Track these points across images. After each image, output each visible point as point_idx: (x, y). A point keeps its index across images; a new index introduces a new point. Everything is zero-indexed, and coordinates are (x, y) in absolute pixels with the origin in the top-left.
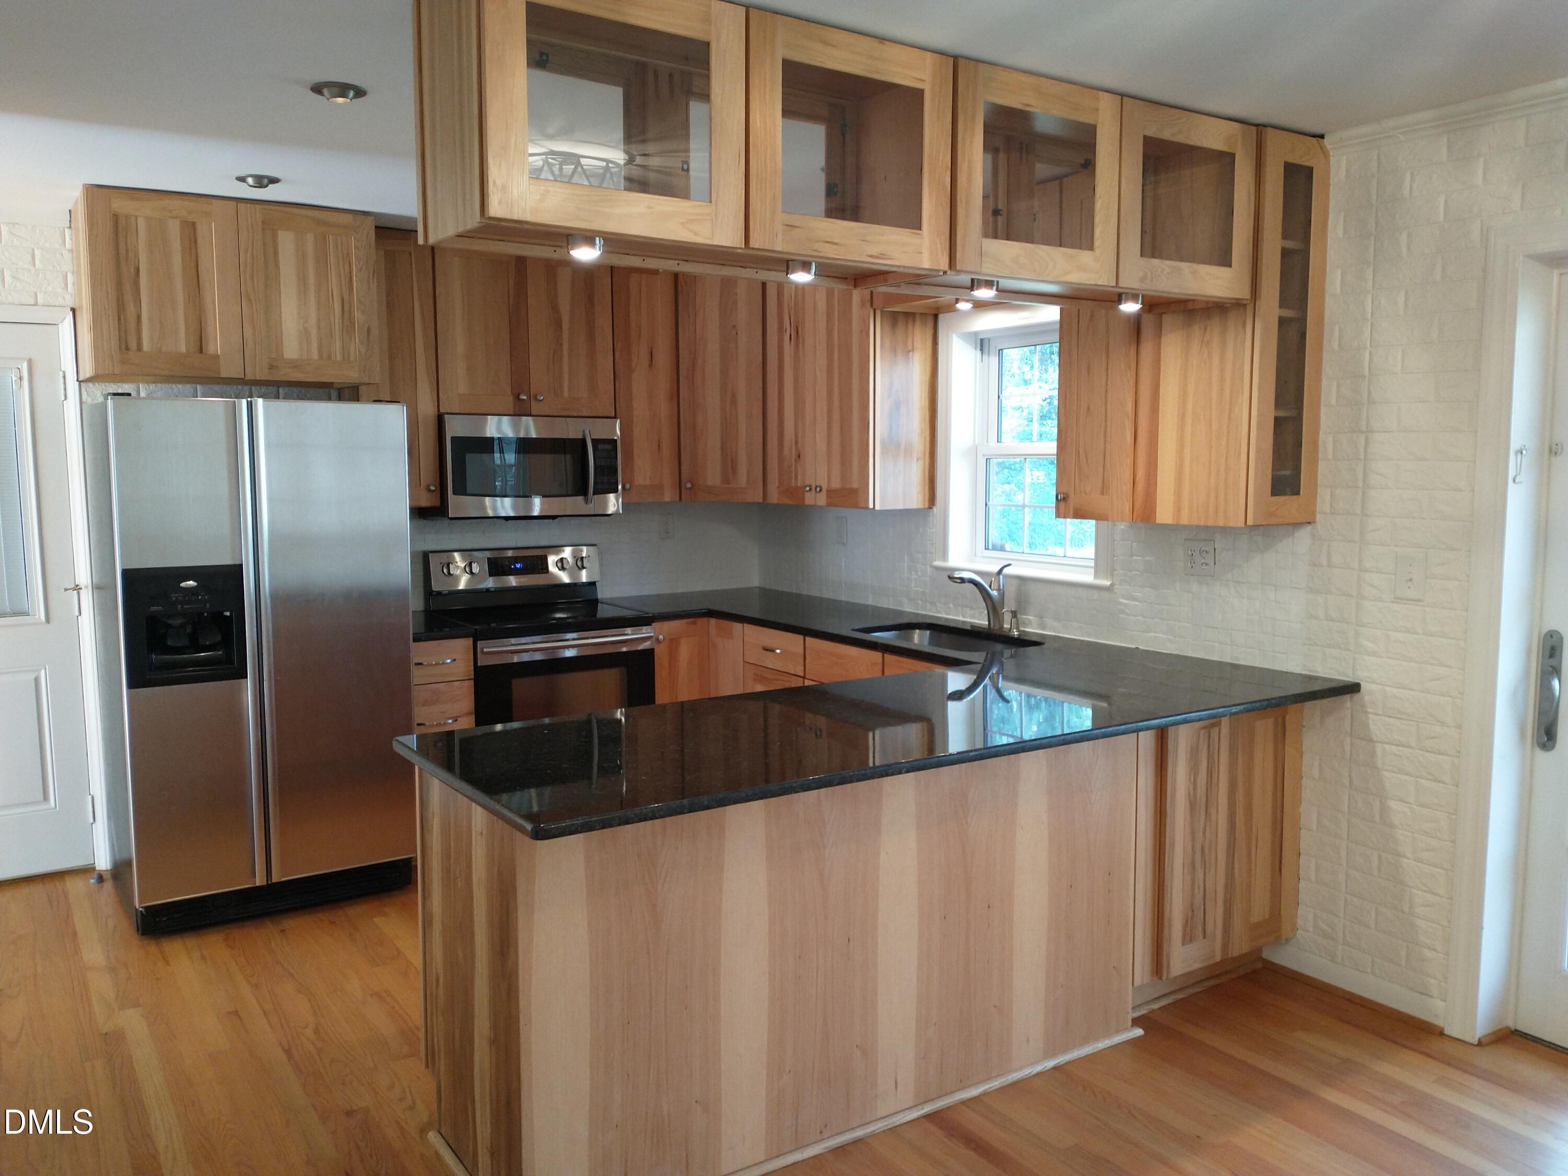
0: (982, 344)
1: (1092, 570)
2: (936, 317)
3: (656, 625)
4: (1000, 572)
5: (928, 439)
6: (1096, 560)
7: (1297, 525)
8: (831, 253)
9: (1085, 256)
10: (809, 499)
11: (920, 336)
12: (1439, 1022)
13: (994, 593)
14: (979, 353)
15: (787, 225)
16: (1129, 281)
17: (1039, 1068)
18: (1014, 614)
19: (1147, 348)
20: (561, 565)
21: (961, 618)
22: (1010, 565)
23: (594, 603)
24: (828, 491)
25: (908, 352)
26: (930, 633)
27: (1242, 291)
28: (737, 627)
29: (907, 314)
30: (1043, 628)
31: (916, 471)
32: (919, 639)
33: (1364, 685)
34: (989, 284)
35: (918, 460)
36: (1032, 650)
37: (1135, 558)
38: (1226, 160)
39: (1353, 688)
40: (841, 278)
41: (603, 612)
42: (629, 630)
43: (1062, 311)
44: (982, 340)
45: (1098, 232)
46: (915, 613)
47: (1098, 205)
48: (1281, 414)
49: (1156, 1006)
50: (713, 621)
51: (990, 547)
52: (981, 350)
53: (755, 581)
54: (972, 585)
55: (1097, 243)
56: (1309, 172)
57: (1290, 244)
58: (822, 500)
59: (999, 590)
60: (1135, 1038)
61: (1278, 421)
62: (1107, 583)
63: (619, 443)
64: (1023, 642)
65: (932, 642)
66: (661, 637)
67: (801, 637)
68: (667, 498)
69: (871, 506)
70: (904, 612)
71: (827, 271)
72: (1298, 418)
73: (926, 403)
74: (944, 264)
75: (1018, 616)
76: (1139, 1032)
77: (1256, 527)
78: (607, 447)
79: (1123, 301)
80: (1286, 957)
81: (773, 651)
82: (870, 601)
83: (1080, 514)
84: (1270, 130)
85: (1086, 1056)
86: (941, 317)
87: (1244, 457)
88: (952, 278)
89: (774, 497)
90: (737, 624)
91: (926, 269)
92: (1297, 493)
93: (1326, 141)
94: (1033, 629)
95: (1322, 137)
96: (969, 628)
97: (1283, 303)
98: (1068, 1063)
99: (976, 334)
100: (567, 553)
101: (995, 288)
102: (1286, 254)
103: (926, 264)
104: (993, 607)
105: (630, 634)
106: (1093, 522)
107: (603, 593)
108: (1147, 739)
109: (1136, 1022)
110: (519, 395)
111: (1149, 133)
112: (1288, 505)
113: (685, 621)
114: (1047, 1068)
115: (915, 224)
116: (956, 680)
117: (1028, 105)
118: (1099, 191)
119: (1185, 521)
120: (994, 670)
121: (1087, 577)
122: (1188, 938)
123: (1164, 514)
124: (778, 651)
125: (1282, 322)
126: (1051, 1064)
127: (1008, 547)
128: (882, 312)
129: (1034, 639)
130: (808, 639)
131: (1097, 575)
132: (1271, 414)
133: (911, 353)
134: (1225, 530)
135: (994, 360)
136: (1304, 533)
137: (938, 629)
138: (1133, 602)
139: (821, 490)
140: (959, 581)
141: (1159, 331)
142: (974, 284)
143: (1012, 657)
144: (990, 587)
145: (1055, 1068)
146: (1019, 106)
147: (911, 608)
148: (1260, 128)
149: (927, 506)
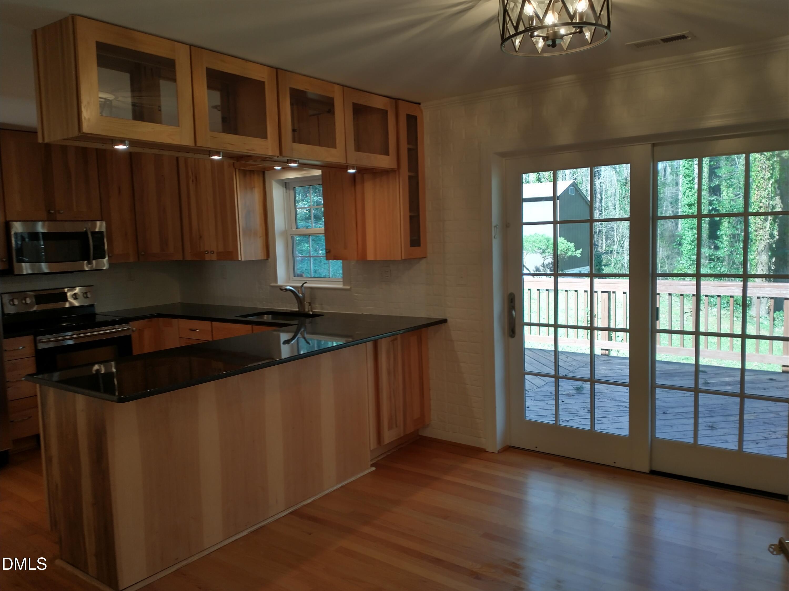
0: (286, 184)
1: (342, 283)
2: (264, 173)
3: (131, 323)
4: (302, 286)
5: (264, 227)
6: (343, 278)
7: (421, 259)
8: (231, 148)
9: (333, 151)
10: (207, 257)
11: (257, 181)
12: (484, 447)
13: (301, 295)
14: (285, 189)
15: (212, 137)
16: (351, 161)
17: (335, 488)
18: (310, 304)
19: (359, 187)
20: (75, 296)
21: (285, 309)
22: (307, 282)
23: (94, 315)
24: (217, 253)
25: (252, 188)
26: (272, 316)
27: (394, 166)
28: (175, 321)
29: (251, 171)
30: (322, 309)
31: (259, 243)
32: (266, 318)
33: (449, 320)
34: (295, 162)
35: (260, 237)
36: (318, 318)
37: (359, 276)
38: (385, 113)
39: (445, 321)
40: (231, 157)
41: (99, 319)
42: (117, 326)
43: (322, 172)
44: (286, 183)
45: (337, 141)
46: (263, 308)
47: (337, 131)
48: (412, 214)
49: (379, 459)
50: (161, 319)
51: (296, 276)
52: (286, 187)
53: (178, 299)
54: (290, 292)
55: (338, 145)
56: (415, 118)
57: (411, 147)
58: (214, 257)
59: (302, 294)
60: (372, 471)
61: (411, 217)
62: (348, 287)
63: (105, 234)
64: (315, 315)
65: (273, 318)
66: (134, 329)
67: (210, 322)
68: (131, 260)
69: (240, 259)
70: (257, 308)
71: (227, 155)
72: (418, 216)
73: (262, 211)
74: (277, 153)
75: (312, 305)
76: (374, 469)
77: (405, 260)
78: (99, 236)
79: (348, 169)
80: (428, 433)
81: (195, 330)
82: (240, 305)
83: (336, 258)
84: (400, 101)
85: (353, 481)
86: (266, 173)
87: (399, 231)
88: (280, 159)
89: (189, 257)
90: (174, 319)
91: (270, 155)
92: (420, 246)
93: (421, 105)
94: (318, 310)
95: (419, 104)
96: (289, 312)
97: (409, 171)
98: (346, 484)
99: (283, 180)
100: (77, 290)
101: (297, 163)
102: (409, 150)
103: (270, 153)
104: (300, 301)
105: (118, 328)
106: (341, 261)
107: (98, 310)
108: (370, 345)
109: (372, 465)
110: (49, 210)
111: (355, 101)
112: (417, 251)
113: (146, 320)
114: (338, 488)
115: (265, 137)
116: (284, 337)
117: (307, 89)
118: (337, 124)
119: (378, 259)
120: (302, 330)
121: (340, 286)
122: (390, 428)
123: (370, 257)
124: (198, 330)
125: (410, 177)
126: (340, 485)
127: (304, 275)
128: (239, 170)
129: (319, 314)
130: (213, 323)
131: (344, 284)
132: (408, 214)
133: (254, 189)
134: (394, 262)
135: (292, 192)
136: (423, 262)
137: (275, 314)
138: (360, 295)
139: (213, 253)
140: (285, 290)
141: (363, 182)
142: (289, 161)
143: (310, 323)
144: (298, 292)
145: (341, 487)
146: (302, 89)
147: (261, 306)
148: (396, 100)
149: (266, 258)
